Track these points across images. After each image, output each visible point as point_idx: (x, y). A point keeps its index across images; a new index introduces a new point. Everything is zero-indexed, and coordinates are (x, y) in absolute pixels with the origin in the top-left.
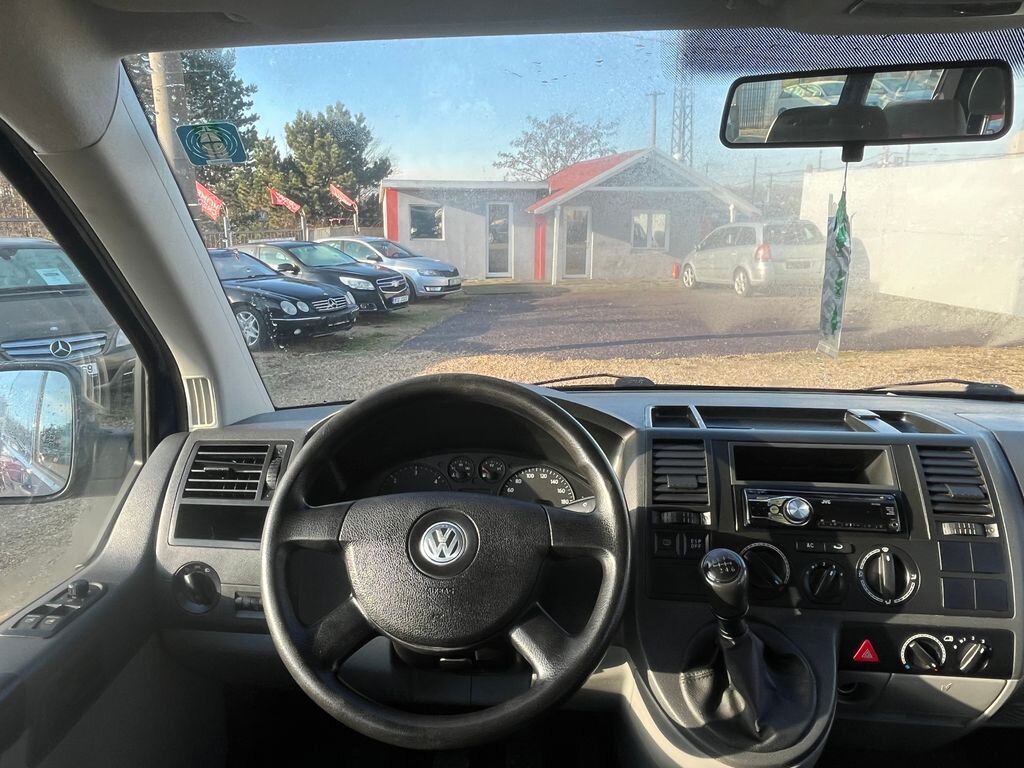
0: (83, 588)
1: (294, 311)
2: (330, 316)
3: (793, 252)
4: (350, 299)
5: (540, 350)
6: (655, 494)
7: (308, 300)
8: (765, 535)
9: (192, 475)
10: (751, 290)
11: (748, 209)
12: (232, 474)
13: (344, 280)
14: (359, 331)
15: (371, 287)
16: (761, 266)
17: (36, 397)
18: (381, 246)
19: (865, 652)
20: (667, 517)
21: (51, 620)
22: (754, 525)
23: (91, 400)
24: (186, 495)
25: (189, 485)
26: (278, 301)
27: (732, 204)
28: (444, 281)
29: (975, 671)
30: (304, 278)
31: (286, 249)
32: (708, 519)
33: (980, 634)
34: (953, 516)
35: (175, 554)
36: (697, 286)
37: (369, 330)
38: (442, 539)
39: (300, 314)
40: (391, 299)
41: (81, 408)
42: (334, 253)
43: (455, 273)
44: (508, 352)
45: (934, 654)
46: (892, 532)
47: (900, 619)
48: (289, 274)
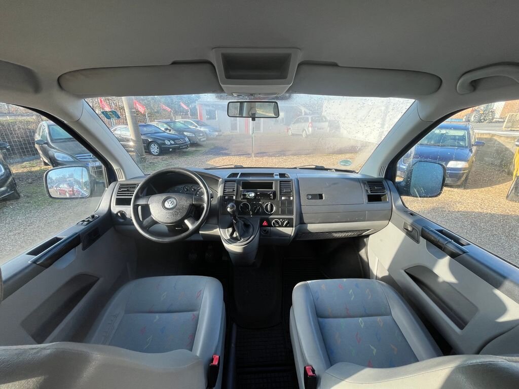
0: (93, 217)
1: (169, 143)
2: (181, 145)
3: (318, 125)
4: (187, 140)
5: (244, 155)
6: (224, 193)
7: (174, 140)
8: (246, 201)
9: (118, 191)
10: (307, 136)
11: (308, 111)
12: (128, 191)
13: (185, 133)
14: (190, 149)
15: (194, 135)
16: (310, 129)
17: (81, 173)
18: (197, 122)
19: (265, 223)
20: (226, 197)
21: (86, 223)
22: (243, 198)
23: (93, 174)
24: (117, 196)
25: (118, 193)
26: (164, 140)
27: (303, 110)
28: (217, 133)
29: (286, 226)
30: (173, 133)
31: (166, 123)
32: (234, 197)
33: (287, 219)
34: (284, 195)
35: (116, 209)
36: (293, 135)
37: (194, 149)
38: (170, 203)
39: (171, 144)
40: (200, 139)
41: (90, 176)
42: (181, 124)
43: (220, 131)
44: (235, 156)
45: (278, 223)
46: (271, 199)
47: (271, 217)
48: (168, 131)
